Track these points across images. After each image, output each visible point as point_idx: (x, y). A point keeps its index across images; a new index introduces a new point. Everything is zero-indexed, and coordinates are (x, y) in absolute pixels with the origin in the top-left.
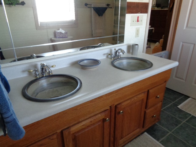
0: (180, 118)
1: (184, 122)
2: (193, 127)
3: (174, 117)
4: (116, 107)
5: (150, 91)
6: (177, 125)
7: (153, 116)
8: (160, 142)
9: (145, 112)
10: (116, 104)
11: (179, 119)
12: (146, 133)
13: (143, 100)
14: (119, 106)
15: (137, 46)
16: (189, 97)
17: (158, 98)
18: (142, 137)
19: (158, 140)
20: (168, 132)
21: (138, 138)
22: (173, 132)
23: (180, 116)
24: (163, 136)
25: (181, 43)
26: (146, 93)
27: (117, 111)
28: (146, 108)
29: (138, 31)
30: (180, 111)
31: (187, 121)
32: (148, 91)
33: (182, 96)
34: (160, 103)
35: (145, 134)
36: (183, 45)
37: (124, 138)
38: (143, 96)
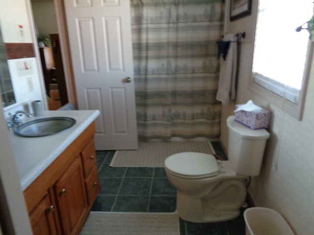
0: (118, 176)
1: (124, 177)
2: (133, 177)
3: (112, 178)
4: (54, 187)
5: (83, 153)
6: (119, 185)
7: (94, 185)
8: (113, 211)
9: (85, 183)
10: (53, 183)
11: (118, 178)
12: (92, 212)
13: (79, 167)
14: (58, 185)
15: (39, 103)
16: (115, 151)
17: (92, 158)
18: (90, 219)
19: (109, 210)
20: (115, 197)
21: (87, 223)
22: (120, 194)
23: (117, 174)
24: (112, 204)
25: (85, 90)
26: (80, 157)
27: (58, 192)
28: (85, 177)
29: (30, 83)
30: (115, 169)
31: (126, 176)
32: (81, 154)
33: (107, 153)
34: (96, 166)
35: (92, 214)
36: (88, 92)
37: (74, 230)
38: (78, 162)
